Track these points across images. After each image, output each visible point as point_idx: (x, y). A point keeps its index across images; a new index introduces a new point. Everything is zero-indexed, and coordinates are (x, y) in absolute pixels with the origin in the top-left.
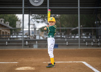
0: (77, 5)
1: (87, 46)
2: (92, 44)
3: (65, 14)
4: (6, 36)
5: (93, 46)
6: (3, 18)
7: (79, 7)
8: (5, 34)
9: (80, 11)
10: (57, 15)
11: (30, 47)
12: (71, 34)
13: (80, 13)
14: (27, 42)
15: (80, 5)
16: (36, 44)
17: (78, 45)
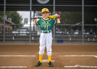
0: (82, 3)
1: (89, 41)
2: (94, 40)
4: (9, 31)
5: (94, 42)
7: (83, 5)
8: (7, 30)
9: (84, 9)
11: (35, 42)
12: (72, 30)
13: (84, 11)
14: (33, 38)
15: (84, 3)
17: (82, 41)
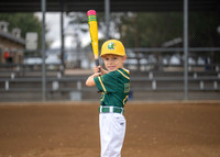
3: (148, 10)
6: (6, 20)
10: (130, 14)
16: (76, 91)
